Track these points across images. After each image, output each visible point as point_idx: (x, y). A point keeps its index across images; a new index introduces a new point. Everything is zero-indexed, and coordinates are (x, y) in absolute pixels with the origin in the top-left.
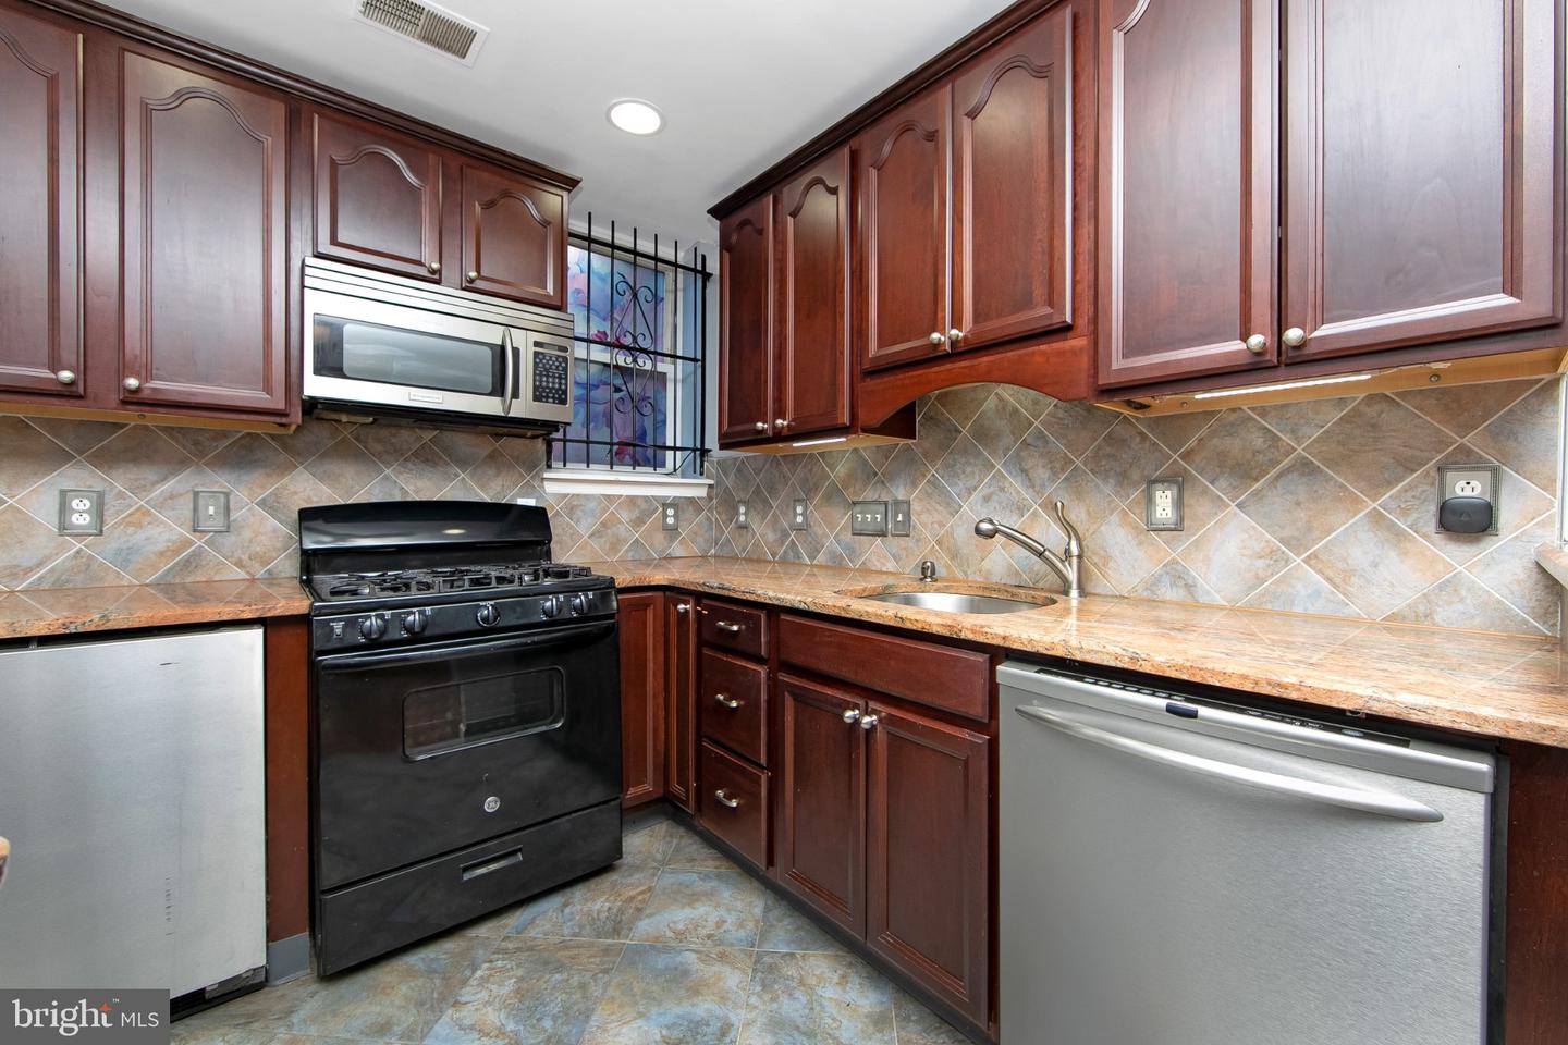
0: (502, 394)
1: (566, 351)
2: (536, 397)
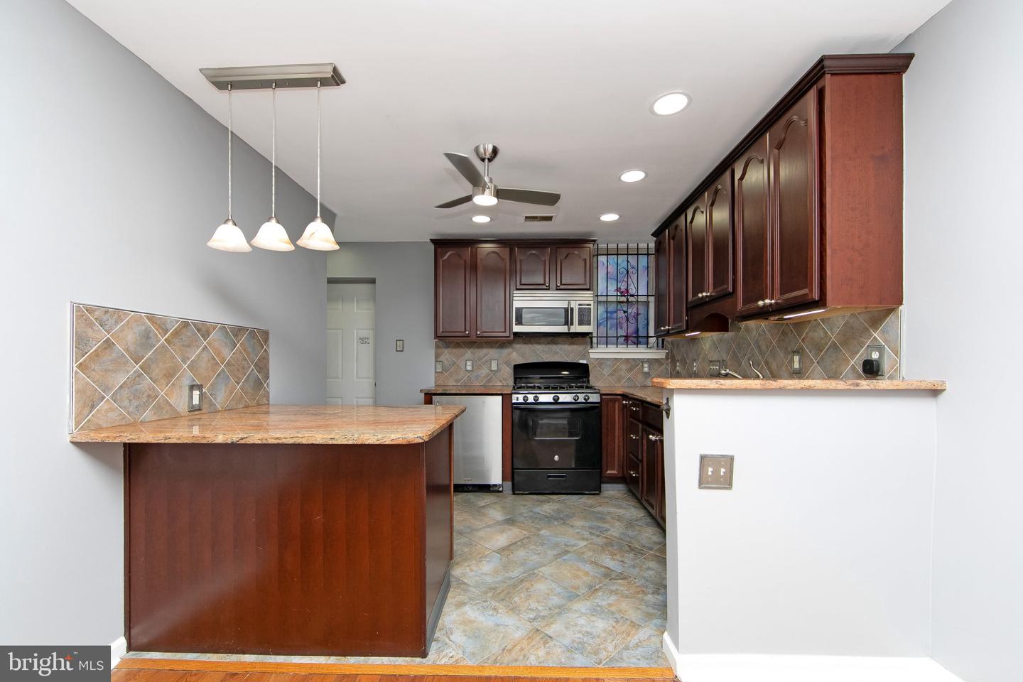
0: (568, 325)
1: (590, 305)
2: (579, 325)
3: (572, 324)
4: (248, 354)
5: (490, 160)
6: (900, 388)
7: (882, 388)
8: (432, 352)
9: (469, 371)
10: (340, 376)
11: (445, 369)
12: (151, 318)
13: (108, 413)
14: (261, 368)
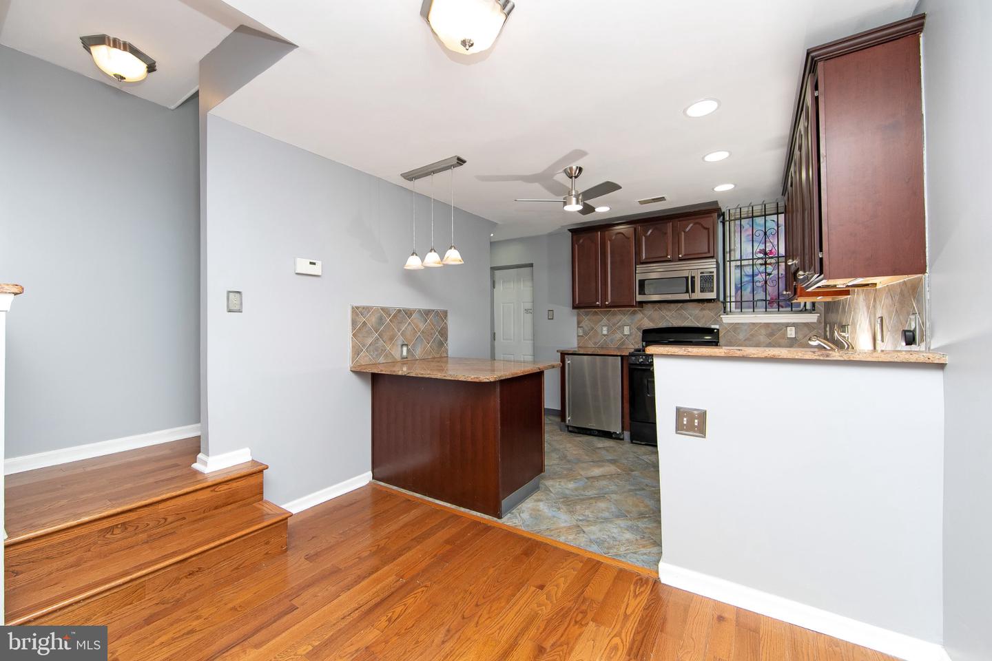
0: (689, 293)
1: (713, 272)
2: (701, 292)
3: (693, 291)
4: (434, 326)
5: (576, 177)
6: (880, 360)
7: (858, 359)
8: (575, 319)
9: (604, 335)
10: (513, 338)
11: (586, 333)
12: (383, 309)
13: (365, 359)
14: (442, 334)
